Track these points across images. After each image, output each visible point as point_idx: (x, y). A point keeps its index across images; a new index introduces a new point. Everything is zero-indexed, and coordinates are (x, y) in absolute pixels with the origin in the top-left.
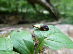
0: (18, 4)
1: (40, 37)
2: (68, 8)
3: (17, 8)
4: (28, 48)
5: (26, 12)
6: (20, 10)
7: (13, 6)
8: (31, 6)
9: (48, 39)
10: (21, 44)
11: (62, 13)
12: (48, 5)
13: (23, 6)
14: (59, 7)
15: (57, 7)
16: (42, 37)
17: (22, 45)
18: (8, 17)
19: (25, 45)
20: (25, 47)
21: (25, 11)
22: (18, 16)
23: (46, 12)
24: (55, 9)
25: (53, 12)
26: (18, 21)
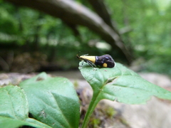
0: (39, 27)
1: (96, 80)
2: (153, 37)
3: (37, 36)
4: (65, 115)
5: (58, 45)
6: (43, 41)
7: (28, 31)
8: (68, 31)
9: (114, 85)
10: (47, 106)
11: (140, 48)
12: (106, 29)
13: (52, 32)
14: (132, 35)
15: (127, 34)
16: (100, 80)
17: (50, 107)
18: (15, 56)
19: (58, 108)
20: (58, 112)
21: (54, 42)
22: (38, 54)
23: (102, 46)
24: (124, 39)
25: (119, 44)
26: (37, 66)
